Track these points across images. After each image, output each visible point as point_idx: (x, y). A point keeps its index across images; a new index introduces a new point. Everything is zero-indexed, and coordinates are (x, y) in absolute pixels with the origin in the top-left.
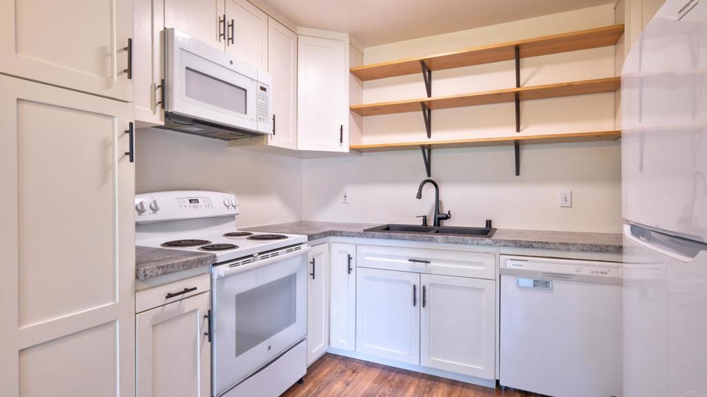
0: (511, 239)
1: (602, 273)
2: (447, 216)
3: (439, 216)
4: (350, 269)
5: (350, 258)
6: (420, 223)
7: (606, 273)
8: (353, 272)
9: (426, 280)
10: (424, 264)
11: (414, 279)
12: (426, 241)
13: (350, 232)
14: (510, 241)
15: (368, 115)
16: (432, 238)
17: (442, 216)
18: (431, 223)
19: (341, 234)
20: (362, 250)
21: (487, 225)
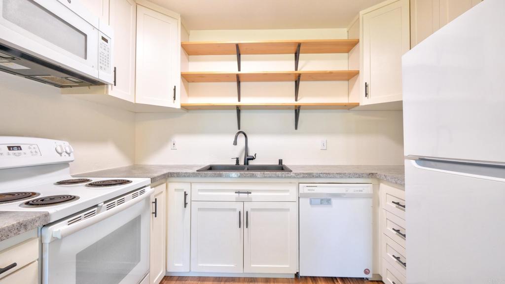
0: (307, 172)
1: (360, 191)
2: (253, 157)
3: (248, 157)
4: (186, 204)
5: (186, 195)
6: (234, 163)
7: (362, 191)
8: (188, 206)
9: (248, 206)
10: (247, 194)
11: (239, 207)
12: (248, 177)
13: (186, 173)
14: (307, 174)
15: (193, 82)
16: (253, 174)
17: (250, 158)
18: (242, 163)
19: (178, 175)
20: (196, 187)
21: (280, 163)
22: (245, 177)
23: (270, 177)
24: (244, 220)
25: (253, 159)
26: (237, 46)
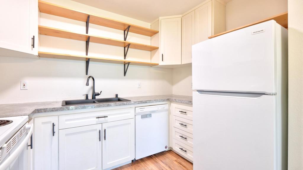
2: (99, 94)
3: (95, 94)
4: (54, 133)
5: (54, 125)
6: (83, 98)
8: (56, 134)
9: (105, 126)
10: (104, 118)
11: (99, 127)
13: (54, 108)
14: (140, 101)
16: (109, 105)
17: (97, 94)
18: (90, 97)
19: (45, 110)
20: (63, 118)
21: (116, 96)
22: (103, 107)
23: (120, 105)
24: (102, 135)
25: (98, 94)
26: (89, 17)
